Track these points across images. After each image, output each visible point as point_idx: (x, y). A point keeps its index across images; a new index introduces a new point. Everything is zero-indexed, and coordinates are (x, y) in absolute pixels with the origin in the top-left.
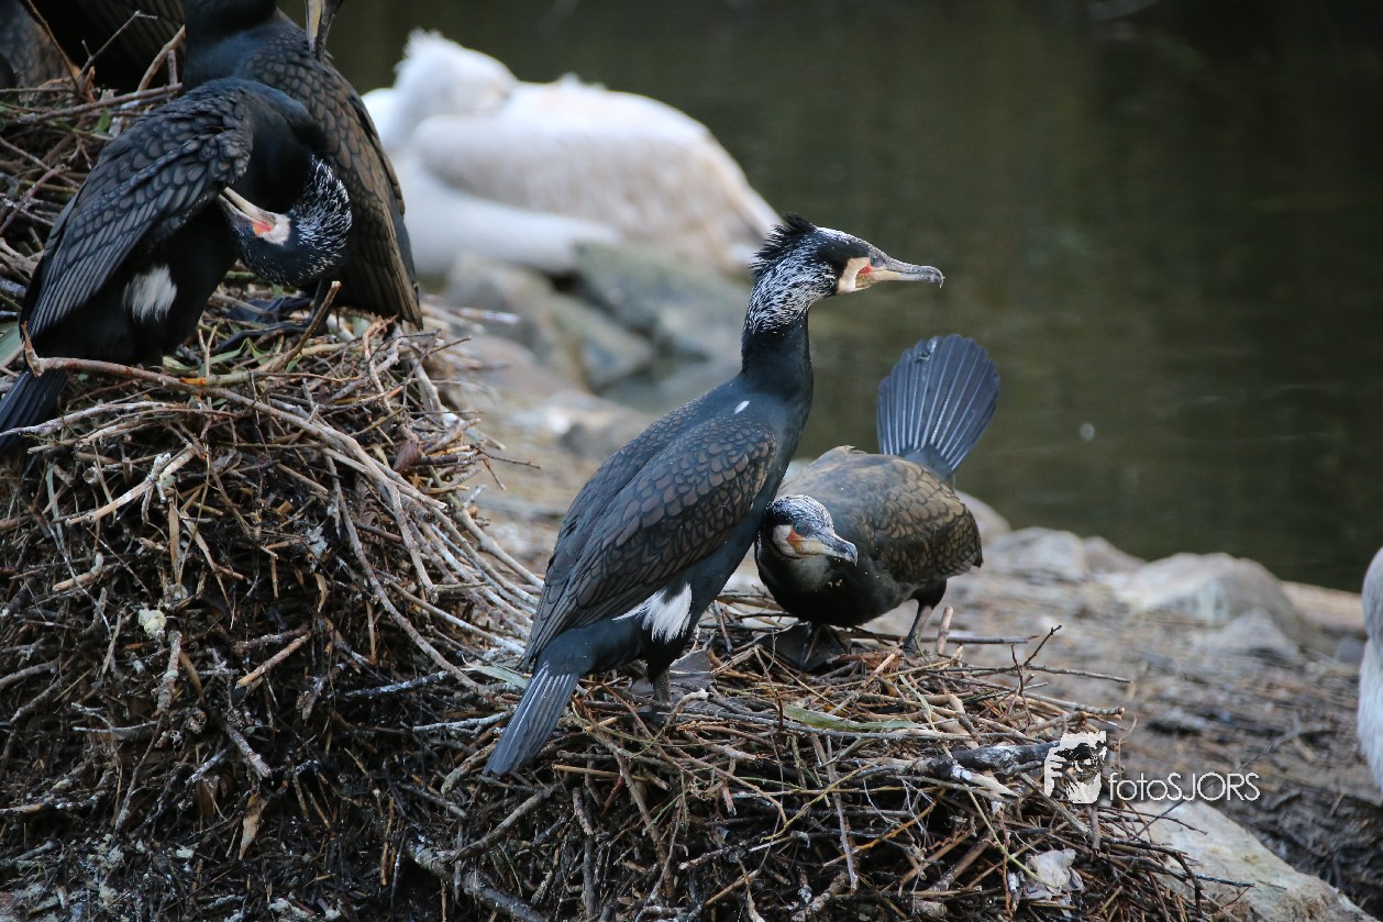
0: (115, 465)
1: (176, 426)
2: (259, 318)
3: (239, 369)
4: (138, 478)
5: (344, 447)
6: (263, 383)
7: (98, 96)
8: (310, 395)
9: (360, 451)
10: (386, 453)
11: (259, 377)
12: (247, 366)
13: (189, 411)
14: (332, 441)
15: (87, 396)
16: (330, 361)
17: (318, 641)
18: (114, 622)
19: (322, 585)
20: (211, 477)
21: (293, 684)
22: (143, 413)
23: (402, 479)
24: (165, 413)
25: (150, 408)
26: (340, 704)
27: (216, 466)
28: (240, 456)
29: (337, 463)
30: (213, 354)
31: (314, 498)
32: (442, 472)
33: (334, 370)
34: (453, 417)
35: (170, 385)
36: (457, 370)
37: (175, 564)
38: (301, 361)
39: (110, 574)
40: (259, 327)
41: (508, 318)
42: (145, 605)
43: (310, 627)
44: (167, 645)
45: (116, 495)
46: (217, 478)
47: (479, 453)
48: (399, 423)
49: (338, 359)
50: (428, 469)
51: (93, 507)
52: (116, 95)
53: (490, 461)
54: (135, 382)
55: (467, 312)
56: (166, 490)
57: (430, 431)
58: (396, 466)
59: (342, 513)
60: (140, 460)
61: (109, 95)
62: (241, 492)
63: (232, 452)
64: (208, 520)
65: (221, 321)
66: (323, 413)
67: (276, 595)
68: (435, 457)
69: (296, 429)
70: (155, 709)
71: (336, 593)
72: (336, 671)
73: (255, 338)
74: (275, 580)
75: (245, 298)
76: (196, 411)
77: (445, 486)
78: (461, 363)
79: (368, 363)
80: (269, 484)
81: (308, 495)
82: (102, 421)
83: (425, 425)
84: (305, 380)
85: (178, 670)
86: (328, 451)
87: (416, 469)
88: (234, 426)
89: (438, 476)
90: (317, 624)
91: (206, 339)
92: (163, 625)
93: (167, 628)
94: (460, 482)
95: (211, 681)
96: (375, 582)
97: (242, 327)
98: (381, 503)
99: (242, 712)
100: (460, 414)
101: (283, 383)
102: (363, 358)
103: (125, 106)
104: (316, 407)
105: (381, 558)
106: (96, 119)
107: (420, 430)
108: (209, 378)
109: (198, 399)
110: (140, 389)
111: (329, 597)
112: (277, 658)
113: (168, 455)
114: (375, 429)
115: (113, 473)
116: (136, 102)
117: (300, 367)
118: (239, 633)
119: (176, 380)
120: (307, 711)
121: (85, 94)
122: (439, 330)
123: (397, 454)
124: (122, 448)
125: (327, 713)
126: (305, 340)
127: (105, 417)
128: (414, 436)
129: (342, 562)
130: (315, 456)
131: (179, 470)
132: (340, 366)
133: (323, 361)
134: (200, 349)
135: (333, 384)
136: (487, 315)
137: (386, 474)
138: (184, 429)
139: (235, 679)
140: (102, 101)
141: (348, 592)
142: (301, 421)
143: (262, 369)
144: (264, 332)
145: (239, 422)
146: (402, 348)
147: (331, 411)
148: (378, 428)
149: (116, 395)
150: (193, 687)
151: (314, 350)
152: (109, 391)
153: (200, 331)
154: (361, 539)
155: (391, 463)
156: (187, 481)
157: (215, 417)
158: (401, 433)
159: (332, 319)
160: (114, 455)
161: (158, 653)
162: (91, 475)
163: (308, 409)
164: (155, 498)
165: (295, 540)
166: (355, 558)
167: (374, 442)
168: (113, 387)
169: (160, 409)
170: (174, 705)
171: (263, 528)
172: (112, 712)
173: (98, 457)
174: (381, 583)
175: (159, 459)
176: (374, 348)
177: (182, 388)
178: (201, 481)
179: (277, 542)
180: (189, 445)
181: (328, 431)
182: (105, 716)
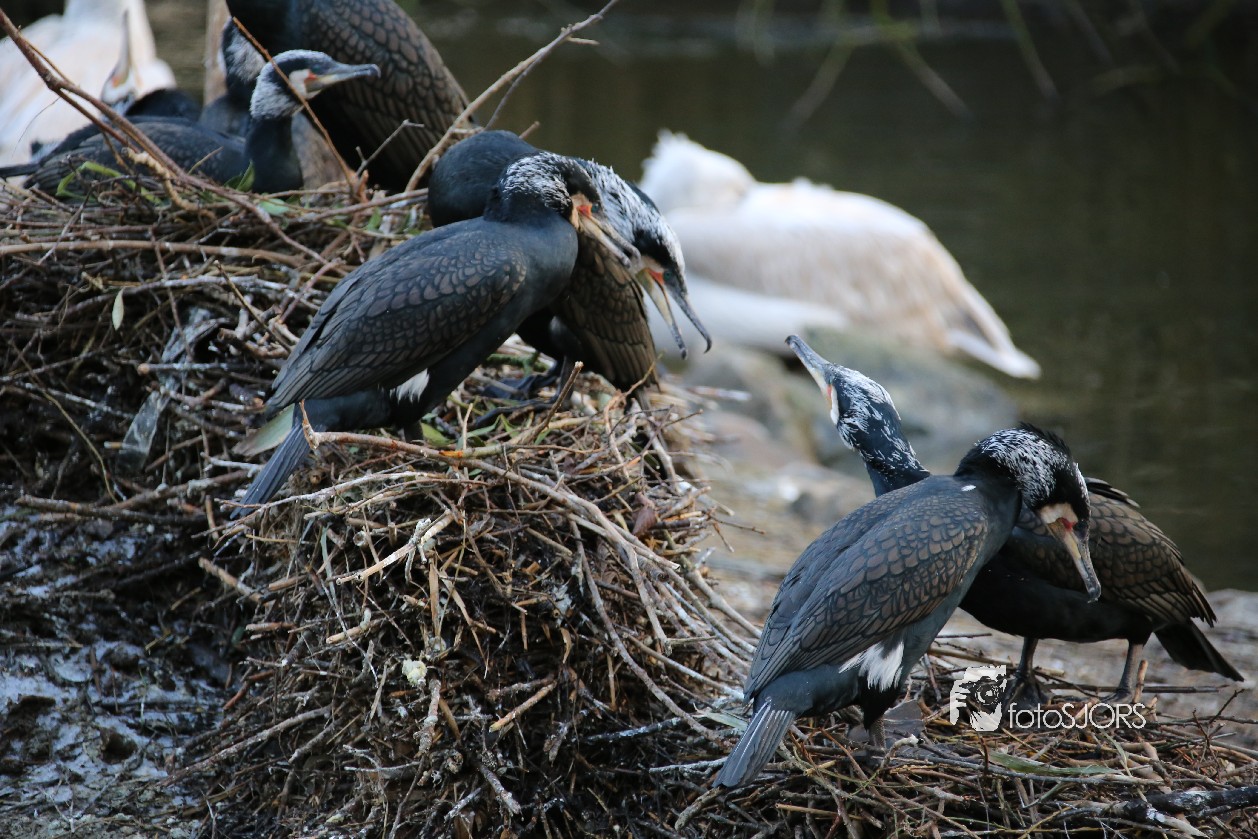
0: (382, 530)
1: (436, 494)
2: (513, 397)
3: (494, 442)
4: (402, 541)
5: (587, 513)
6: (514, 456)
7: (370, 197)
8: (556, 466)
9: (601, 516)
10: (626, 518)
11: (511, 449)
12: (500, 440)
13: (448, 481)
14: (576, 507)
15: (357, 466)
16: (575, 434)
17: (563, 689)
18: (380, 672)
19: (567, 639)
20: (467, 540)
21: (540, 729)
22: (406, 484)
23: (639, 543)
24: (425, 484)
25: (412, 478)
26: (583, 747)
27: (471, 530)
28: (494, 521)
29: (581, 528)
30: (470, 429)
31: (559, 559)
32: (676, 535)
33: (578, 442)
34: (686, 485)
35: (431, 456)
36: (693, 443)
37: (435, 619)
38: (549, 435)
39: (378, 628)
40: (510, 404)
41: (740, 396)
42: (408, 656)
43: (556, 677)
44: (428, 692)
45: (382, 558)
46: (472, 541)
47: (710, 518)
48: (636, 491)
49: (581, 432)
50: (663, 533)
51: (362, 567)
52: (387, 195)
53: (720, 525)
54: (401, 454)
55: (703, 390)
56: (426, 552)
57: (665, 499)
58: (636, 530)
59: (585, 573)
60: (404, 525)
61: (380, 196)
62: (494, 554)
63: (486, 517)
64: (464, 579)
65: (478, 398)
66: (568, 482)
67: (526, 647)
68: (669, 522)
69: (544, 496)
70: (417, 751)
71: (580, 647)
72: (579, 717)
73: (507, 414)
74: (524, 634)
75: (497, 377)
76: (454, 481)
77: (679, 548)
78: (697, 437)
79: (608, 437)
80: (519, 546)
81: (555, 556)
82: (370, 489)
83: (661, 492)
84: (551, 453)
85: (439, 716)
86: (572, 516)
87: (654, 533)
88: (487, 495)
89: (672, 539)
90: (562, 674)
91: (463, 415)
92: (424, 674)
93: (428, 677)
94: (692, 544)
95: (468, 726)
96: (614, 636)
97: (496, 405)
98: (621, 564)
99: (495, 753)
100: (695, 484)
101: (532, 455)
102: (604, 432)
103: (394, 205)
104: (561, 477)
105: (621, 613)
106: (368, 218)
107: (656, 498)
108: (466, 450)
109: (456, 469)
110: (405, 461)
111: (574, 649)
112: (527, 704)
113: (429, 520)
114: (615, 496)
115: (379, 537)
116: (404, 203)
117: (548, 440)
118: (492, 681)
119: (436, 452)
120: (553, 754)
121: (359, 195)
122: (672, 406)
123: (635, 520)
124: (388, 514)
125: (572, 756)
126: (552, 415)
127: (374, 486)
128: (651, 503)
129: (585, 618)
130: (560, 522)
131: (439, 534)
132: (583, 439)
133: (567, 434)
134: (458, 425)
135: (577, 455)
136: (721, 392)
137: (625, 537)
138: (443, 497)
139: (489, 723)
140: (374, 201)
141: (590, 644)
142: (548, 489)
143: (513, 442)
144: (516, 409)
145: (492, 490)
146: (641, 422)
147: (574, 480)
148: (618, 496)
149: (383, 466)
150: (451, 731)
151: (560, 424)
152: (376, 463)
153: (458, 409)
154: (603, 597)
155: (631, 528)
156: (446, 544)
157: (471, 487)
158: (639, 500)
159: (577, 396)
160: (381, 520)
161: (420, 700)
162: (360, 538)
163: (554, 478)
164: (417, 560)
165: (542, 597)
166: (597, 613)
167: (614, 508)
168: (379, 459)
169: (423, 480)
170: (434, 748)
171: (514, 585)
172: (379, 753)
173: (367, 522)
174: (620, 636)
175: (421, 524)
176: (614, 422)
177: (442, 459)
178: (457, 544)
179: (527, 599)
180: (447, 511)
181: (572, 498)
182: (373, 757)
